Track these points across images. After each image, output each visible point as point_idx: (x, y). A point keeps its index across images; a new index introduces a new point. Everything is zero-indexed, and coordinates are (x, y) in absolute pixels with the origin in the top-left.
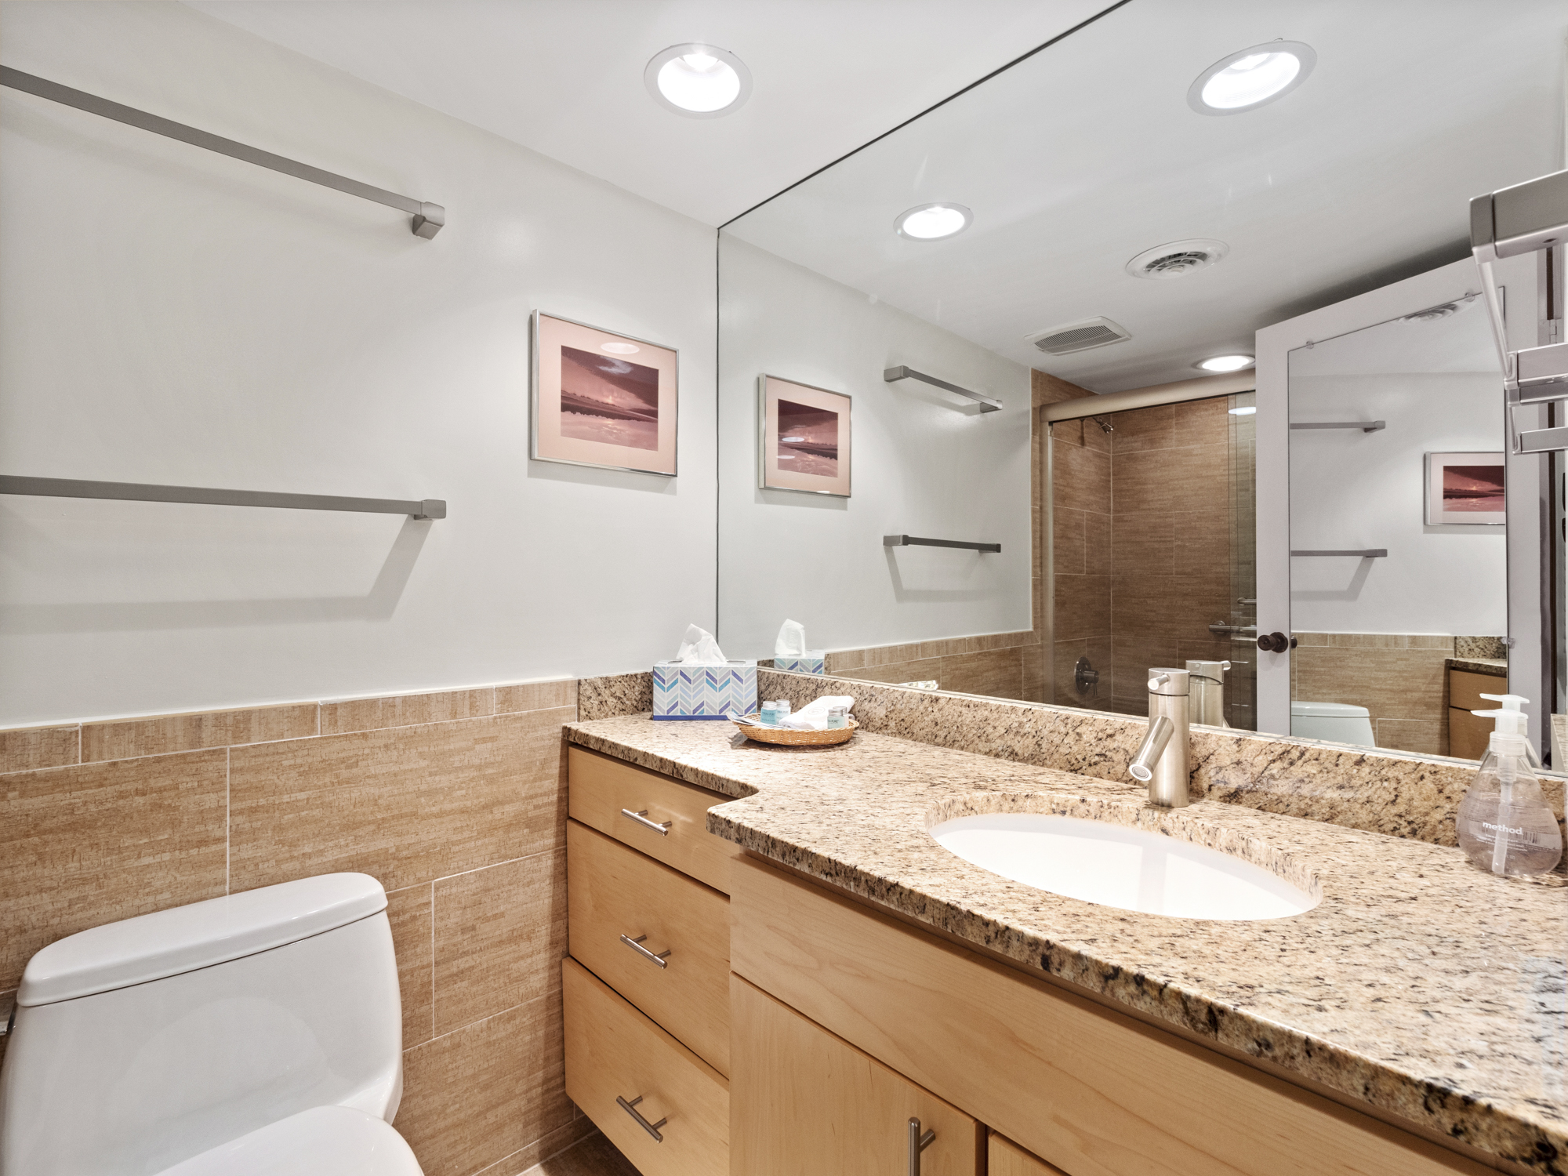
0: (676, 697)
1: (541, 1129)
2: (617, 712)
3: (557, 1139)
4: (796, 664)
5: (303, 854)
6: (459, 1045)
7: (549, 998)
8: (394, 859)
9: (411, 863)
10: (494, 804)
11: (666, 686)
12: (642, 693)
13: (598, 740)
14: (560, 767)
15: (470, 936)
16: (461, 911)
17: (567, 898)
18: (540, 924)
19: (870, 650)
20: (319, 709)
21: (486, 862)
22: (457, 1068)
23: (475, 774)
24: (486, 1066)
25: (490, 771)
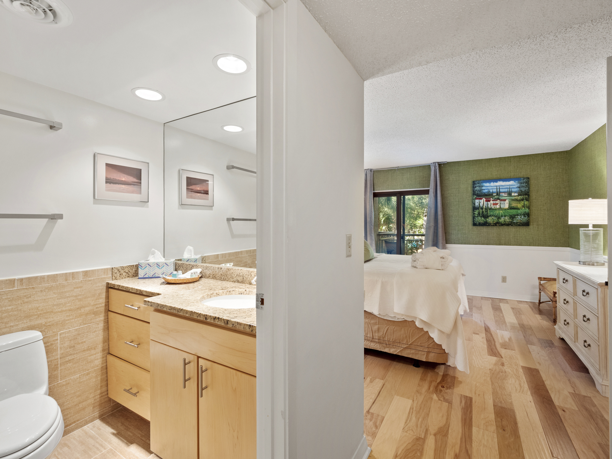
0: (146, 271)
1: (99, 408)
2: (126, 277)
3: (105, 411)
4: (189, 260)
5: (10, 326)
6: (69, 383)
7: (102, 367)
8: (44, 326)
9: (51, 327)
10: (81, 308)
11: (143, 268)
12: (135, 271)
13: (118, 285)
14: (106, 295)
15: (73, 349)
16: (69, 341)
17: (109, 336)
18: (99, 344)
19: (221, 254)
20: (16, 280)
21: (79, 326)
22: (68, 391)
23: (74, 298)
24: (79, 390)
25: (80, 297)
